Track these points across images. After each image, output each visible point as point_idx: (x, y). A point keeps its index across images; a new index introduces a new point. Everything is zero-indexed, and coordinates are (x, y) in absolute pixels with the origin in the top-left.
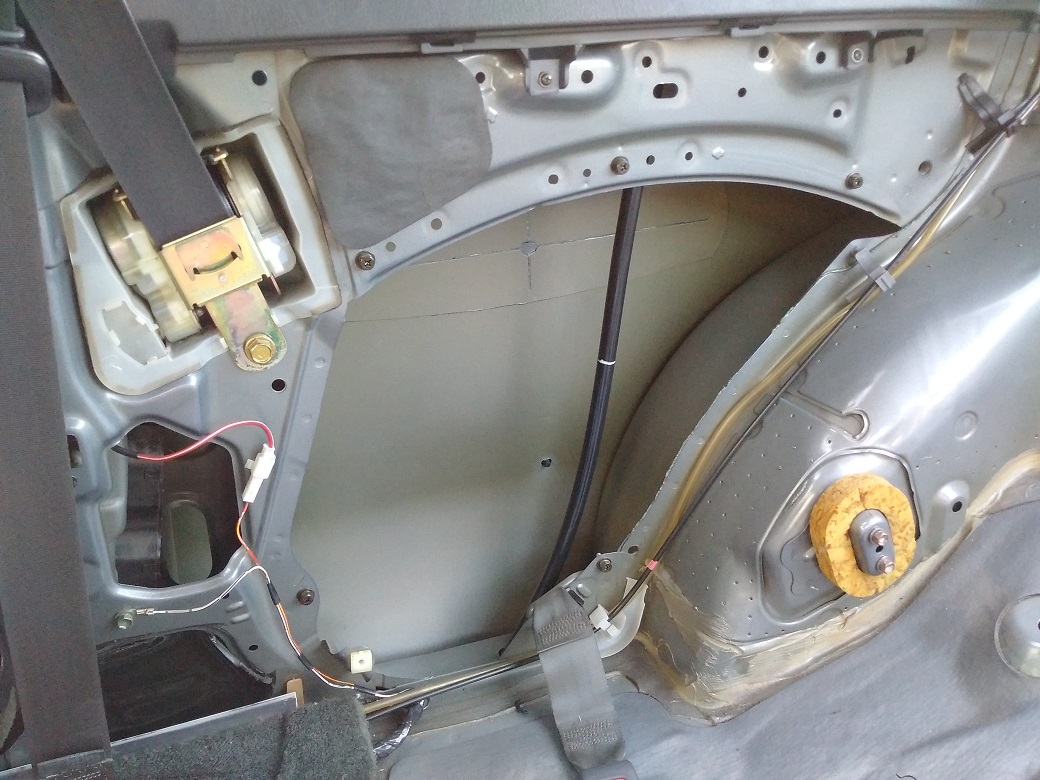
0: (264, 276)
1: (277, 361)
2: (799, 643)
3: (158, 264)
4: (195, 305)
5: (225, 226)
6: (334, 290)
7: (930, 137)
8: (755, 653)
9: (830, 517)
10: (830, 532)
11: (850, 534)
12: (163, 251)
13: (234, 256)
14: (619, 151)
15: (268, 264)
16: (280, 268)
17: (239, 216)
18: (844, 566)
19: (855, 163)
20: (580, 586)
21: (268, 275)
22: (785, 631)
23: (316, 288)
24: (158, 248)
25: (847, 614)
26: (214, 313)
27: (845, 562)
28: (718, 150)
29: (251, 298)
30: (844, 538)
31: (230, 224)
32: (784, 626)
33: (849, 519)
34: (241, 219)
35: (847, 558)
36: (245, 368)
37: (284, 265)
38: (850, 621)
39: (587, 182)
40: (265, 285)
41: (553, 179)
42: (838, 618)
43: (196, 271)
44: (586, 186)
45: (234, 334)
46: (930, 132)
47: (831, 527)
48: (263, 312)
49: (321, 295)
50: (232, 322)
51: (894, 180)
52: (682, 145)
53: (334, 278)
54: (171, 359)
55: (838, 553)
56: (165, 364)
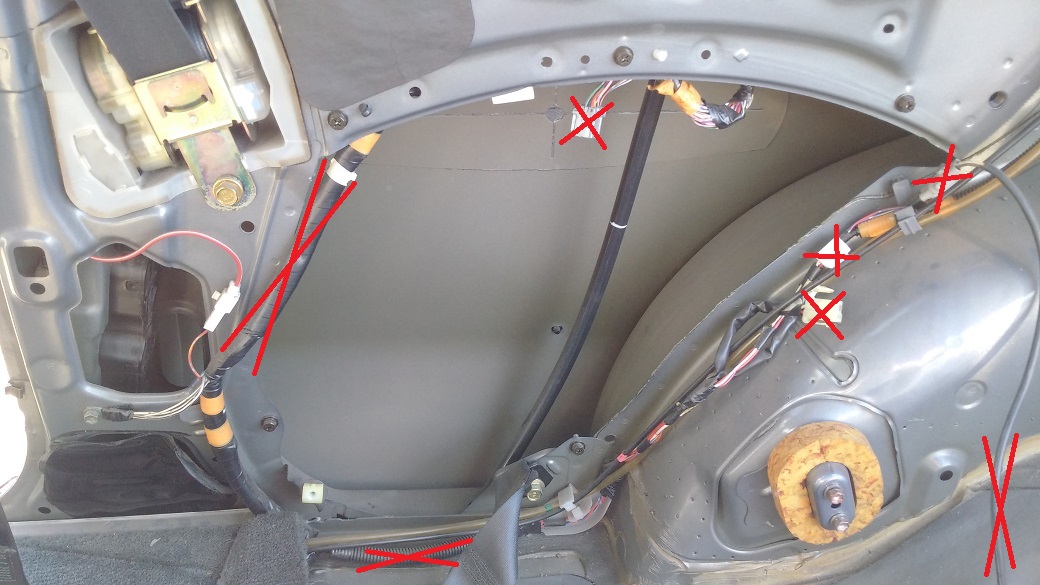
0: (234, 122)
1: (245, 204)
2: (749, 572)
3: (132, 97)
4: (166, 141)
5: (199, 68)
6: (304, 145)
7: (1008, 66)
8: (700, 572)
9: (784, 464)
10: (783, 480)
11: (805, 483)
12: (135, 86)
13: (204, 99)
14: (624, 40)
15: (240, 111)
16: (252, 115)
17: (212, 60)
18: (797, 513)
19: (910, 83)
20: (551, 462)
21: (239, 121)
22: (734, 557)
23: (286, 140)
24: (132, 83)
25: (805, 556)
26: (184, 152)
27: (799, 509)
28: (742, 52)
29: (223, 140)
30: (799, 487)
31: (204, 67)
32: (734, 553)
33: (806, 468)
34: (215, 63)
35: (802, 506)
36: (214, 206)
37: (259, 113)
38: (807, 563)
39: (585, 69)
40: (237, 130)
41: (547, 62)
42: (796, 557)
43: (167, 109)
44: (583, 73)
45: (203, 173)
46: (1010, 60)
47: (784, 475)
48: (233, 156)
49: (292, 147)
50: (202, 161)
51: (956, 108)
52: (699, 42)
53: (306, 134)
54: (139, 190)
55: (791, 501)
56: (134, 194)
